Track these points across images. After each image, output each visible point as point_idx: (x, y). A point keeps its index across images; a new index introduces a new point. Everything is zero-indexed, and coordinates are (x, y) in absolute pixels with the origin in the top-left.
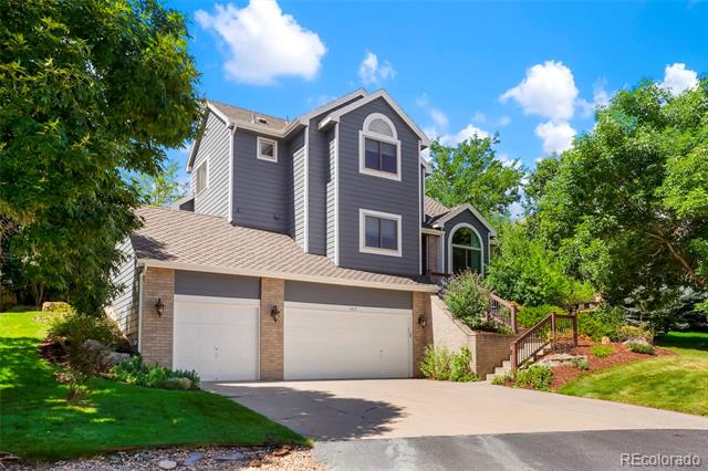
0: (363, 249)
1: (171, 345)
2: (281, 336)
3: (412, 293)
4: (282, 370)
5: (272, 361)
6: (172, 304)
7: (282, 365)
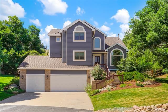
0: (74, 60)
1: (26, 84)
2: (50, 82)
3: (87, 70)
4: (50, 90)
5: (47, 88)
6: (26, 76)
7: (50, 88)
